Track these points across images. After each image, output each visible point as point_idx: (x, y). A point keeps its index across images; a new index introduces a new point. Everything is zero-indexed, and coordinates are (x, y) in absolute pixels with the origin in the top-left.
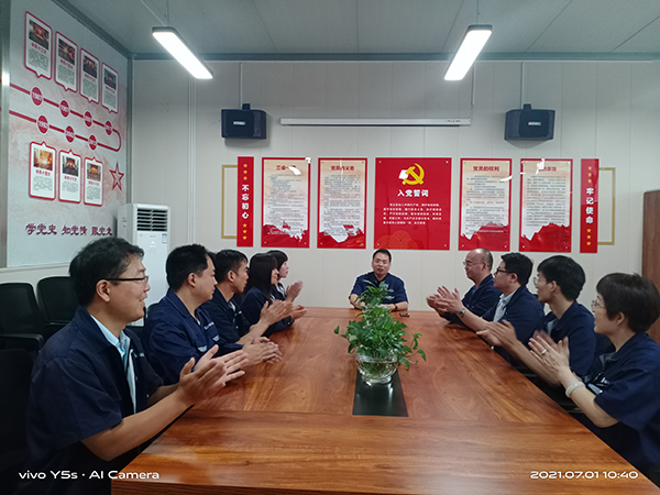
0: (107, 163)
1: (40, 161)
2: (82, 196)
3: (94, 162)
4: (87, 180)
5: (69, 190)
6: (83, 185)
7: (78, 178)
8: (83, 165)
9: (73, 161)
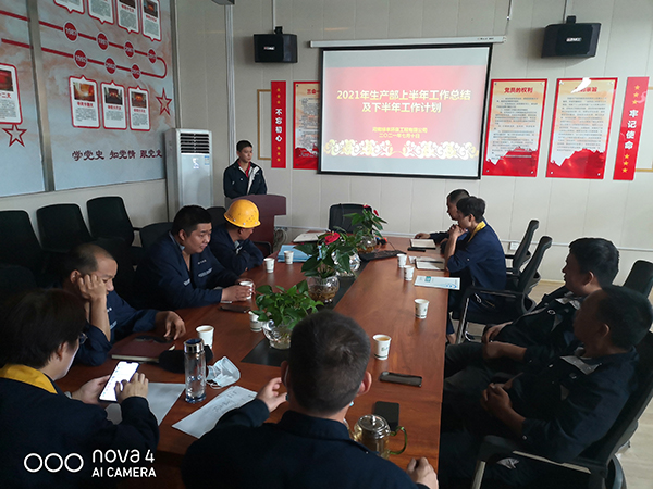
0: (152, 90)
1: (81, 93)
2: (128, 122)
3: (138, 91)
4: (132, 108)
5: (113, 118)
6: (128, 113)
7: (123, 107)
8: (127, 94)
9: (116, 91)
